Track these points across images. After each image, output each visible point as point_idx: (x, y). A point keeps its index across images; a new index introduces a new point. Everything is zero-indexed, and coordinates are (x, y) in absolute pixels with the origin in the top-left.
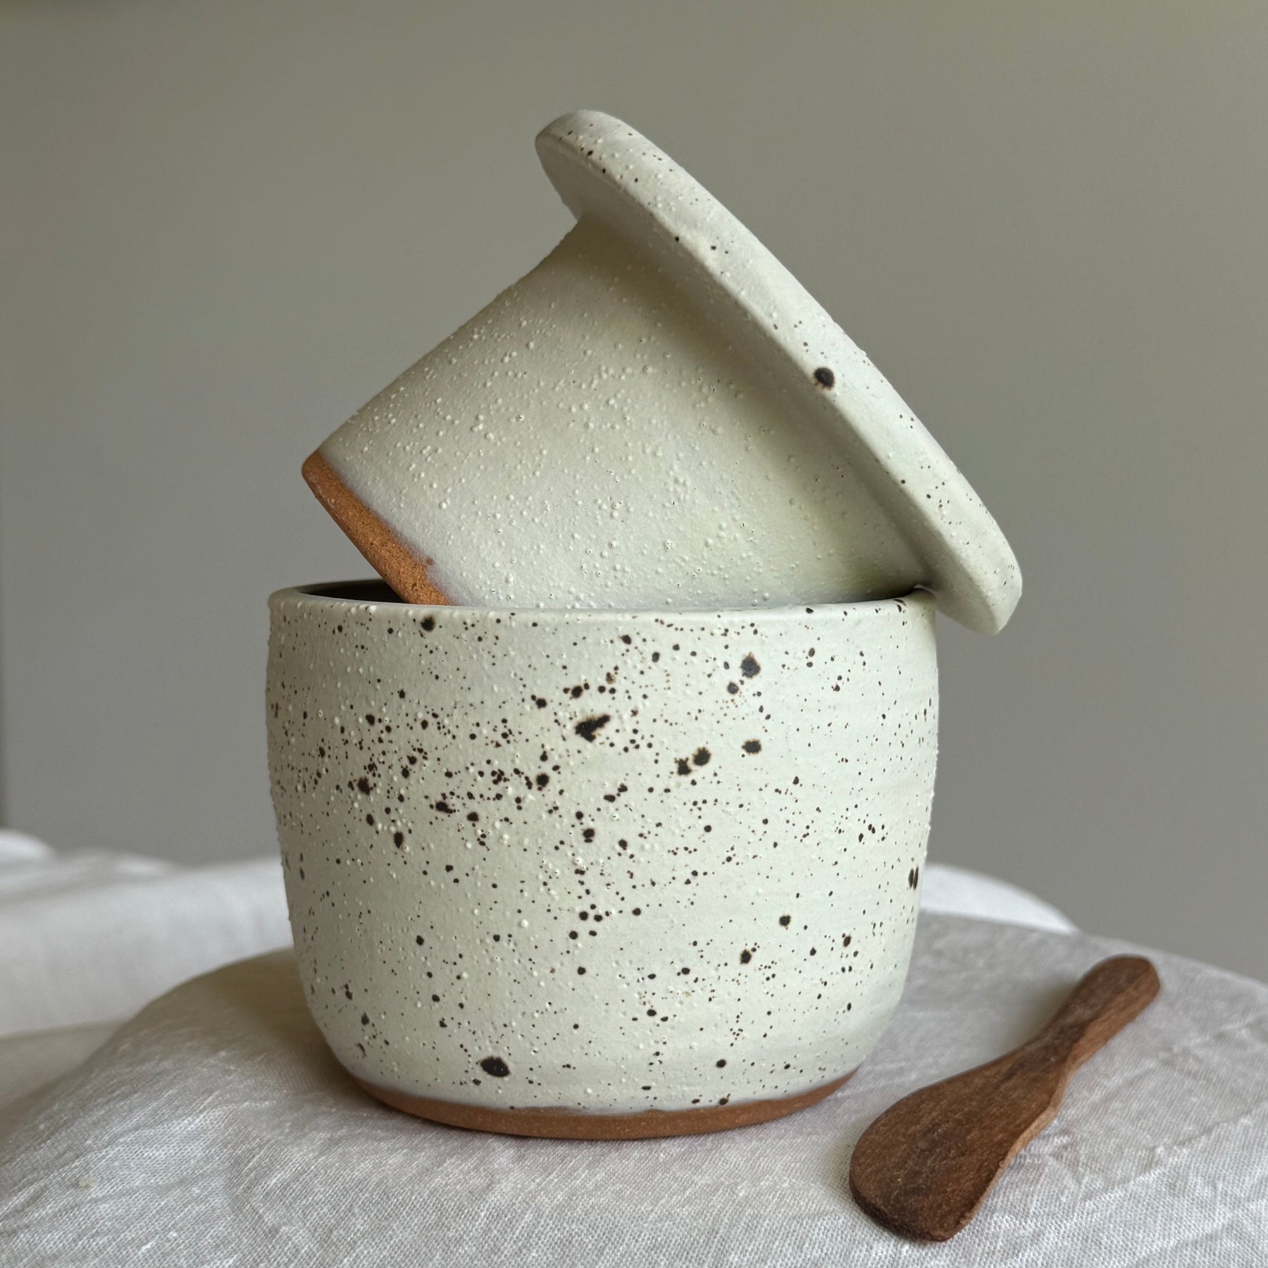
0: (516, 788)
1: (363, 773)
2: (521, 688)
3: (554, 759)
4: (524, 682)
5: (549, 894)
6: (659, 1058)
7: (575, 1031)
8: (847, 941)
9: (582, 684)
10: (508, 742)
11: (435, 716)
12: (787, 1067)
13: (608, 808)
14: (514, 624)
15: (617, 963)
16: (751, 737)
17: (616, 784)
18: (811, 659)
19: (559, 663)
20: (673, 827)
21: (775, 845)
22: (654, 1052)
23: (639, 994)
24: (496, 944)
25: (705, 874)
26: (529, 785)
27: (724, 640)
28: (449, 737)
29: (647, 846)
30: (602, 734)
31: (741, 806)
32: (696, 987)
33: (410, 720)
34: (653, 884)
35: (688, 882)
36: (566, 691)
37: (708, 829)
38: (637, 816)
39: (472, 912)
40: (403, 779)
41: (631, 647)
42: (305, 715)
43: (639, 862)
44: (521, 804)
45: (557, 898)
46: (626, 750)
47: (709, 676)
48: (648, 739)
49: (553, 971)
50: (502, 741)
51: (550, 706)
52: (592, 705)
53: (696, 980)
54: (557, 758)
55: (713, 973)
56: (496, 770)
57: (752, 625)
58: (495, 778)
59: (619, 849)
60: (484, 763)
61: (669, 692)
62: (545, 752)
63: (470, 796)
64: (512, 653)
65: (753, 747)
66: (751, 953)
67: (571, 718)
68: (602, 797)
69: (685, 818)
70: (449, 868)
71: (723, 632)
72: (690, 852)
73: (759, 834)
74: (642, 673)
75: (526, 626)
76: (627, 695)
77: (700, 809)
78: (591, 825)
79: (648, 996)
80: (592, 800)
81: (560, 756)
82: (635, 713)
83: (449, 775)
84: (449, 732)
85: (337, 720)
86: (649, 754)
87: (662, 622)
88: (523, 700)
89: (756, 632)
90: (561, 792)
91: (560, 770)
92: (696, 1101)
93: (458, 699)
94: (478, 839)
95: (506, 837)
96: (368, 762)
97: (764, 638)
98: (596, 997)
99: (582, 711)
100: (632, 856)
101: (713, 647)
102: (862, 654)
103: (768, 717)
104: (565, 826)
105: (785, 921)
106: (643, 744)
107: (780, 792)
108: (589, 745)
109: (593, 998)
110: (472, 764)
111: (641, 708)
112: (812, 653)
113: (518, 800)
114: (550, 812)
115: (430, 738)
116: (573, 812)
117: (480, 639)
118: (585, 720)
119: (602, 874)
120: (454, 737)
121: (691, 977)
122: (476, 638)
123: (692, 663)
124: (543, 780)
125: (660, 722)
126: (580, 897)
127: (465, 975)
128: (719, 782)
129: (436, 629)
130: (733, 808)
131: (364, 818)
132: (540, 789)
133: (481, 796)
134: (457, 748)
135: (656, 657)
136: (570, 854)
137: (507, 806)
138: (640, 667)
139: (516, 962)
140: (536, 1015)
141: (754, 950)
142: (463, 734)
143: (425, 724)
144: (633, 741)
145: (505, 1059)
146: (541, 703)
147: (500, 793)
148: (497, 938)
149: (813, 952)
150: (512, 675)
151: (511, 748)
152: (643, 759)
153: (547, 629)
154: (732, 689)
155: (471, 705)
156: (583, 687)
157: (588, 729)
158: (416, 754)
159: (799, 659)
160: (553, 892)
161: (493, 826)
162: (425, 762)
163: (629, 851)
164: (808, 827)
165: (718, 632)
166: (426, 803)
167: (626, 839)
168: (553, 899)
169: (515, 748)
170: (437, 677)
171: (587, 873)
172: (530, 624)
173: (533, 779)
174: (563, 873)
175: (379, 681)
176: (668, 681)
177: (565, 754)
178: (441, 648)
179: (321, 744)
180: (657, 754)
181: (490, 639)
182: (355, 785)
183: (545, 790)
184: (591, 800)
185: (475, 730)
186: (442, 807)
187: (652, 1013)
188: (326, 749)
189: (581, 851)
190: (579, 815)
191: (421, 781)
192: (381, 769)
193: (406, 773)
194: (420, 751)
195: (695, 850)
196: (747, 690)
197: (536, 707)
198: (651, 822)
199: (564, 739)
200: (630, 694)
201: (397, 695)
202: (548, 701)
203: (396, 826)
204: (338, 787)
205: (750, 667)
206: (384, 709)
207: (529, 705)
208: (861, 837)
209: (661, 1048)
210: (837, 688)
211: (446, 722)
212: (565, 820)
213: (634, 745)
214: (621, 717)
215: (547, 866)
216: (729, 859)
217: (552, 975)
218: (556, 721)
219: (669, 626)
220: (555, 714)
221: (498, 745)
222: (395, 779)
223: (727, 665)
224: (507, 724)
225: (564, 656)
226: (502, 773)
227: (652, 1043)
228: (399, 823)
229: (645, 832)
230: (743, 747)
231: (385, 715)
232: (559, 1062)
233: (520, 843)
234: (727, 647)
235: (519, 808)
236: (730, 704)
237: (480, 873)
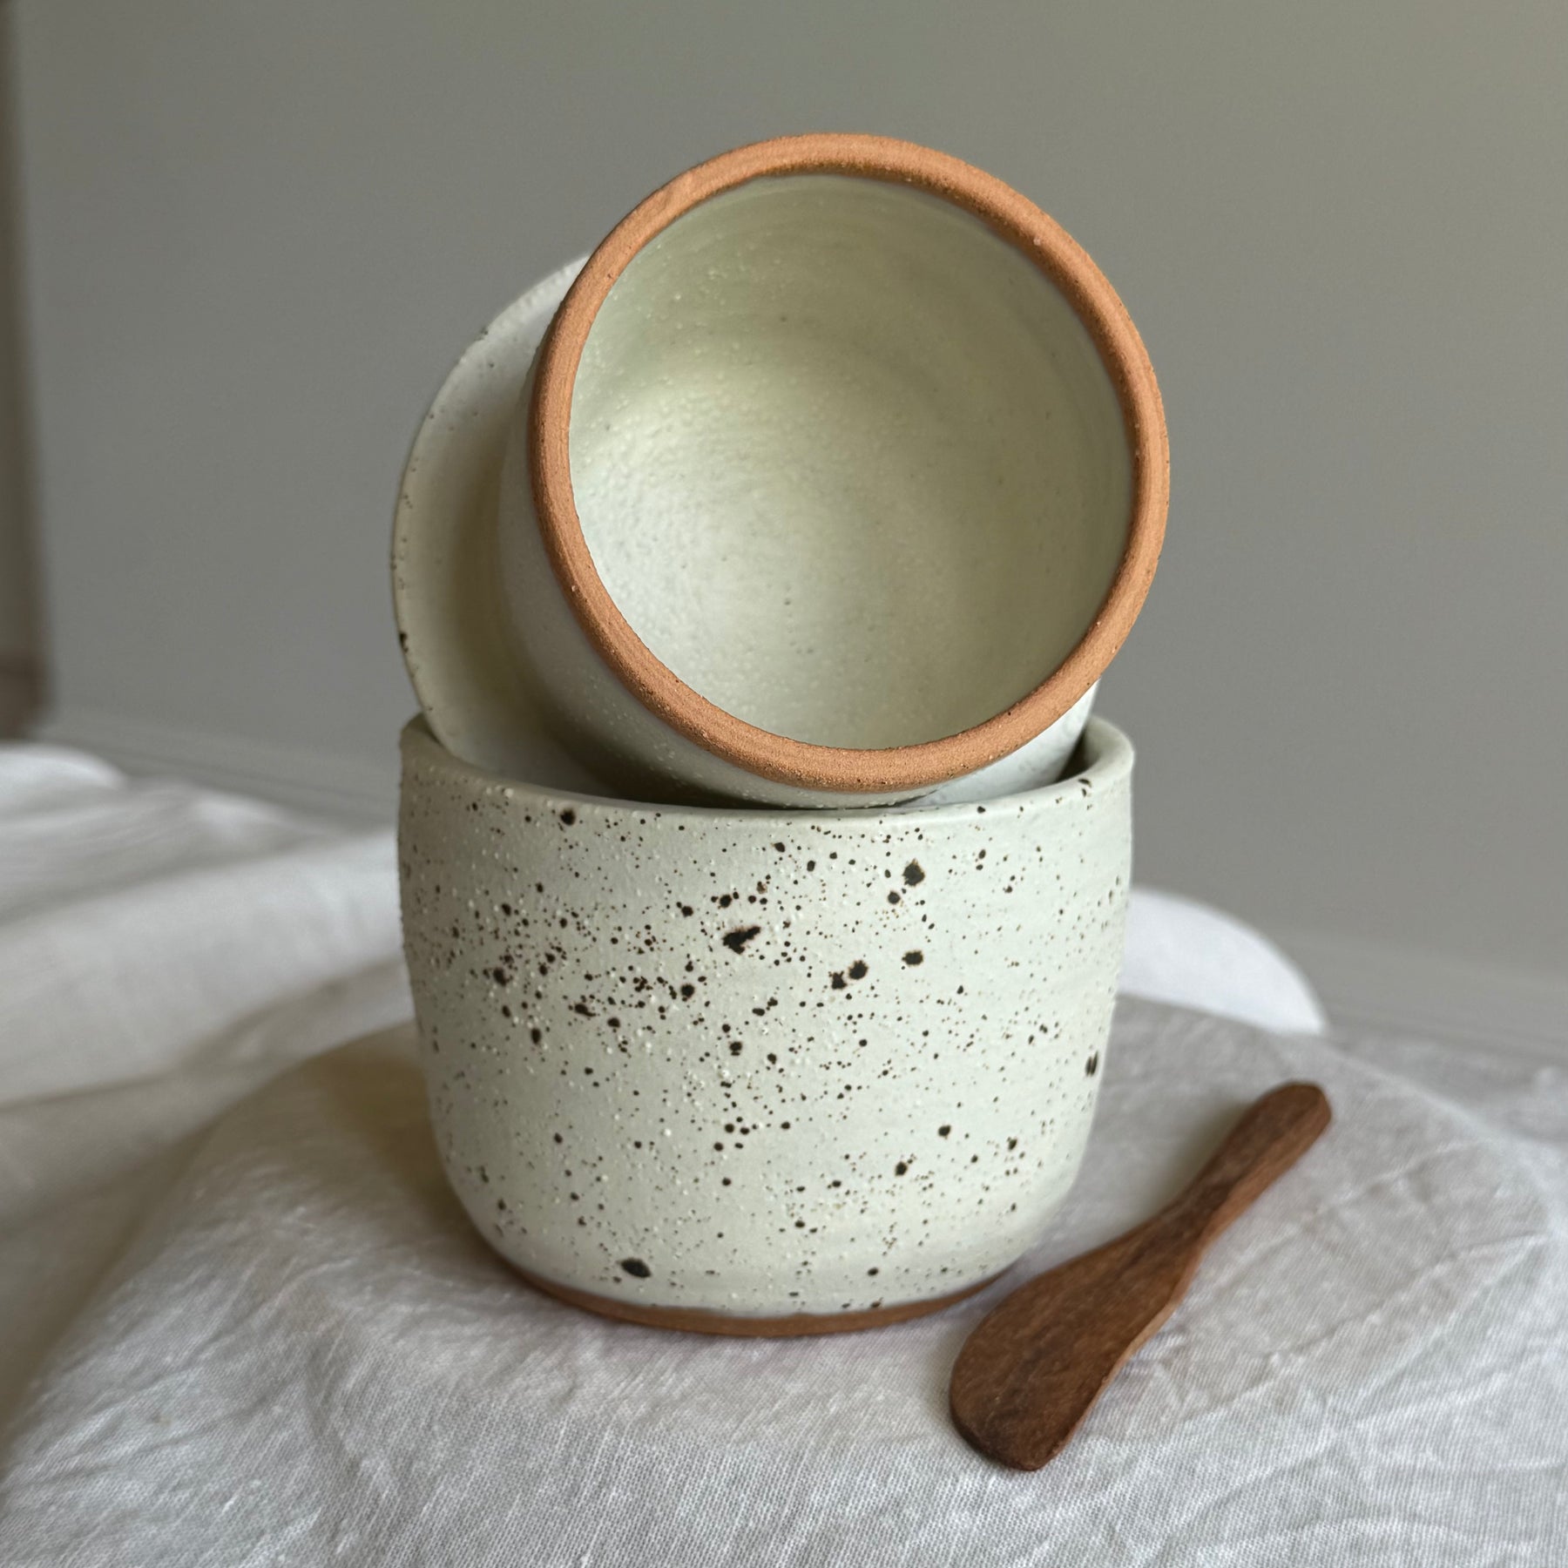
0: (660, 997)
1: (499, 964)
2: (666, 894)
3: (700, 969)
4: (669, 888)
5: (694, 1106)
6: (808, 1267)
7: (720, 1241)
8: (1013, 1144)
9: (731, 893)
10: (652, 949)
11: (575, 915)
12: (944, 1270)
13: (756, 1022)
14: (659, 827)
15: (764, 1175)
16: (912, 949)
17: (765, 998)
18: (981, 862)
19: (706, 870)
20: (826, 1041)
21: (936, 1056)
22: (802, 1261)
23: (787, 1205)
24: (638, 1151)
25: (859, 1088)
26: (673, 995)
27: (886, 848)
28: (589, 939)
29: (798, 1061)
30: (751, 946)
31: (900, 1019)
32: (849, 1200)
33: (548, 916)
34: (804, 1098)
35: (841, 1096)
36: (714, 899)
37: (863, 1043)
38: (788, 1030)
39: (613, 1117)
40: (540, 977)
41: (784, 855)
42: (438, 889)
43: (789, 1076)
44: (665, 1014)
45: (701, 1109)
46: (777, 963)
47: (869, 885)
48: (800, 952)
49: (696, 1180)
50: (646, 948)
51: (696, 915)
52: (741, 915)
53: (848, 1193)
54: (703, 969)
55: (866, 1186)
56: (639, 977)
57: (917, 830)
58: (638, 985)
59: (767, 1063)
60: (626, 969)
61: (824, 903)
62: (690, 963)
63: (611, 1001)
64: (657, 857)
65: (914, 958)
66: (907, 1164)
67: (719, 929)
68: (750, 1010)
69: (838, 1032)
70: (589, 1071)
71: (885, 838)
72: (844, 1067)
73: (918, 1046)
74: (796, 882)
75: (672, 829)
76: (779, 906)
77: (855, 1023)
78: (739, 1038)
79: (796, 1209)
80: (740, 1013)
81: (707, 968)
82: (787, 925)
83: (589, 977)
84: (589, 933)
85: (471, 904)
86: (802, 968)
87: (819, 830)
88: (668, 907)
89: (920, 837)
90: (707, 1004)
91: (706, 981)
92: (846, 1306)
93: (599, 900)
94: (620, 1046)
95: (649, 1045)
96: (503, 953)
97: (929, 843)
98: (742, 1208)
99: (731, 922)
100: (781, 1071)
101: (873, 855)
102: (1039, 849)
103: (932, 926)
104: (710, 1036)
105: (945, 1131)
106: (795, 957)
107: (942, 1003)
108: (738, 958)
109: (738, 1209)
110: (614, 969)
111: (793, 919)
112: (982, 854)
113: (662, 1009)
114: (695, 1023)
115: (568, 938)
116: (720, 1025)
117: (623, 839)
118: (733, 931)
119: (749, 1087)
120: (594, 939)
121: (842, 1190)
122: (619, 837)
123: (850, 871)
124: (688, 991)
125: (814, 934)
126: (726, 1110)
127: (605, 1178)
128: (876, 996)
129: (576, 824)
130: (891, 1022)
131: (499, 1007)
132: (684, 1000)
133: (623, 1002)
134: (598, 950)
135: (811, 866)
136: (716, 1066)
137: (650, 1015)
138: (793, 877)
139: (658, 1169)
140: (679, 1223)
141: (910, 1162)
142: (604, 938)
143: (563, 923)
144: (784, 954)
145: (646, 1261)
146: (687, 911)
147: (642, 1000)
148: (638, 1145)
149: (975, 1159)
150: (657, 879)
151: (654, 955)
152: (795, 973)
153: (695, 834)
154: (894, 898)
155: (613, 908)
156: (732, 896)
157: (736, 940)
158: (554, 952)
159: (968, 863)
160: (697, 1103)
161: (635, 1034)
162: (565, 962)
163: (779, 1065)
164: (972, 1036)
165: (879, 839)
166: (565, 1004)
167: (775, 1053)
168: (697, 1110)
169: (659, 956)
170: (577, 875)
171: (733, 1086)
172: (677, 828)
173: (677, 989)
174: (708, 1085)
175: (516, 870)
176: (824, 892)
177: (712, 965)
178: (581, 844)
179: (456, 925)
180: (810, 968)
181: (634, 840)
182: (491, 973)
183: (690, 1001)
184: (738, 1014)
185: (617, 935)
186: (581, 1009)
187: (800, 1225)
188: (460, 930)
189: (727, 1064)
190: (726, 1028)
191: (560, 981)
192: (517, 963)
193: (543, 970)
194: (559, 949)
195: (849, 1064)
196: (910, 899)
197: (681, 915)
198: (802, 1036)
199: (711, 950)
200: (783, 905)
201: (534, 889)
202: (694, 909)
203: (533, 1022)
204: (472, 972)
205: (914, 875)
206: (521, 901)
207: (675, 912)
208: (1031, 1039)
209: (809, 1258)
210: (1009, 890)
211: (586, 923)
212: (711, 1032)
213: (786, 958)
214: (772, 929)
215: (691, 1076)
216: (885, 1073)
217: (695, 1185)
218: (703, 931)
219: (826, 833)
220: (702, 923)
221: (641, 952)
222: (533, 974)
223: (888, 874)
224: (651, 931)
225: (713, 863)
226: (645, 981)
227: (800, 1253)
228: (536, 1020)
229: (796, 1046)
230: (904, 959)
231: (522, 908)
232: (701, 1269)
233: (663, 1052)
234: (888, 854)
235: (663, 1017)
236: (890, 914)
237: (621, 1079)
